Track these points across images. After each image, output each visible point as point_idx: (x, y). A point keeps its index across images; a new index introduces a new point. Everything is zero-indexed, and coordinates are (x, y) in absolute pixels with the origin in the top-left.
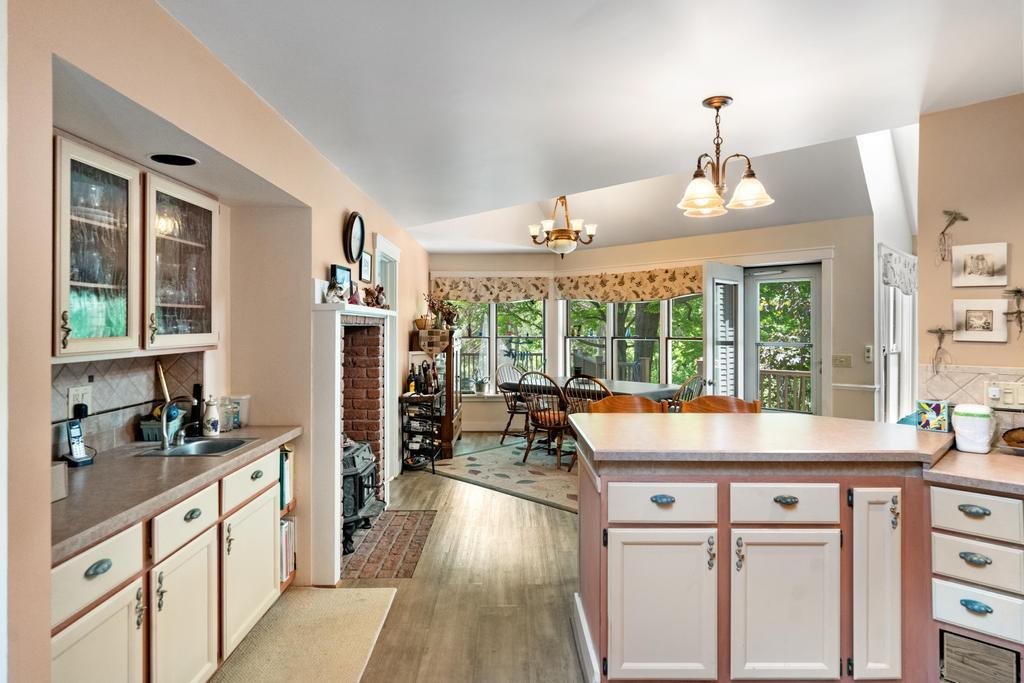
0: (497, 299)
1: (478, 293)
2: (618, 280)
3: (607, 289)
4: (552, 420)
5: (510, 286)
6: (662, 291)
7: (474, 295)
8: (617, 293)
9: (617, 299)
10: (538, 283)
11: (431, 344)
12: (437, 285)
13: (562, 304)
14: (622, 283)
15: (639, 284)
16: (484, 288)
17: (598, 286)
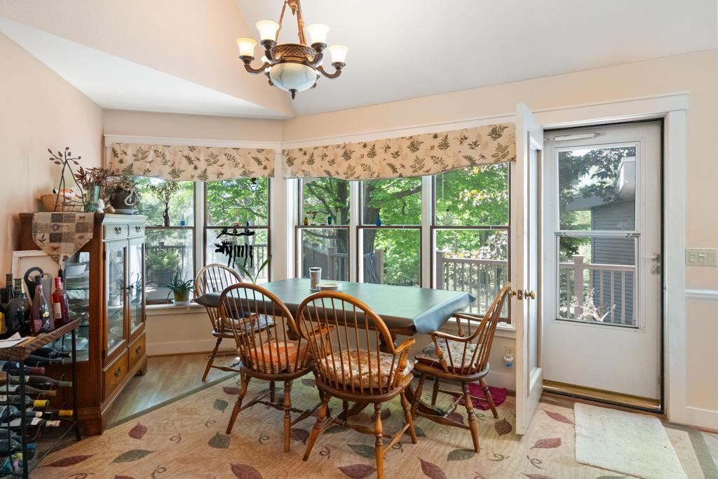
0: (204, 176)
1: (177, 166)
2: (368, 150)
3: (352, 162)
4: (276, 364)
5: (222, 159)
6: (429, 163)
7: (170, 169)
8: (366, 168)
9: (365, 176)
10: (261, 157)
11: (56, 238)
12: (115, 154)
13: (291, 184)
14: (372, 154)
15: (396, 154)
16: (185, 161)
17: (340, 159)
